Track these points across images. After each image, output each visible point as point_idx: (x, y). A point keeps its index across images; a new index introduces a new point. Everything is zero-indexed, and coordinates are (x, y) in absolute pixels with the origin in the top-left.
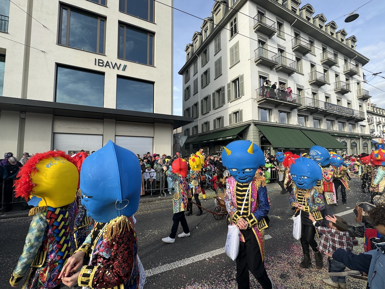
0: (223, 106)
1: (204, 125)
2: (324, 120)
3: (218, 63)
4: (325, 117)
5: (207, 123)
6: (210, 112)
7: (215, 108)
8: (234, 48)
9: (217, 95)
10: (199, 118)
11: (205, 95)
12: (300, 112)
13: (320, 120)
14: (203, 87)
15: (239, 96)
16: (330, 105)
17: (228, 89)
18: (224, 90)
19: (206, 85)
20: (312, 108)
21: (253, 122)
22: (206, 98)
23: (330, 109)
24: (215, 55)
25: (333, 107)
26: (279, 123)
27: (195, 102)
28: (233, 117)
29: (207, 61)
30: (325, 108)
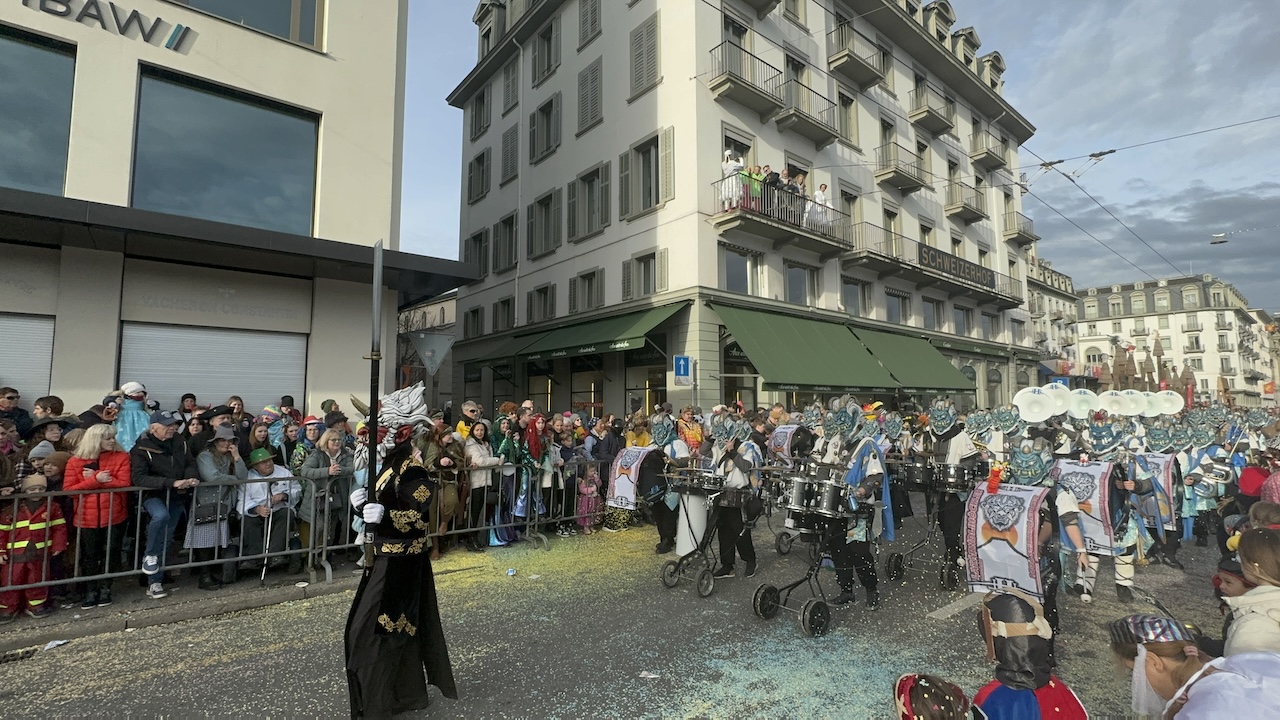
0: (601, 232)
1: (536, 296)
2: (916, 300)
3: (590, 78)
4: (918, 288)
5: (546, 292)
6: (558, 250)
7: (575, 239)
8: (645, 33)
9: (582, 193)
10: (518, 273)
11: (542, 190)
12: (848, 268)
13: (904, 298)
14: (535, 160)
15: (657, 202)
16: (932, 252)
17: (621, 172)
18: (607, 177)
19: (545, 153)
20: (882, 259)
21: (701, 295)
22: (546, 202)
23: (933, 265)
24: (579, 50)
25: (940, 261)
26: (785, 302)
27: (505, 213)
28: (637, 272)
29: (553, 68)
30: (921, 263)
